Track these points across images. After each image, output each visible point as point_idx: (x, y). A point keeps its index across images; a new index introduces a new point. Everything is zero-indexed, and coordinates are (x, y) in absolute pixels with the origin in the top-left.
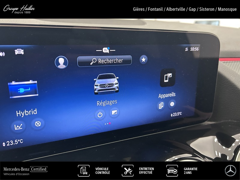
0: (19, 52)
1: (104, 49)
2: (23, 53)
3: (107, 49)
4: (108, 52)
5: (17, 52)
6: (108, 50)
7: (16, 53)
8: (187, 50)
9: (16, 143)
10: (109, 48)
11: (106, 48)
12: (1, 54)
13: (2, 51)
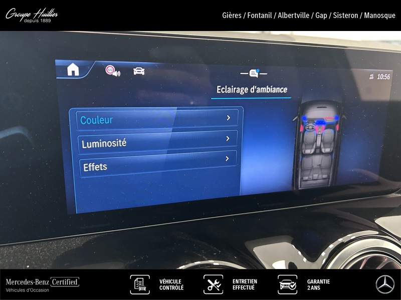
0: (139, 71)
1: (251, 71)
2: (143, 74)
3: (255, 72)
4: (257, 76)
5: (136, 72)
6: (257, 74)
8: (372, 78)
10: (258, 70)
11: (255, 70)
12: (115, 74)
13: (117, 70)
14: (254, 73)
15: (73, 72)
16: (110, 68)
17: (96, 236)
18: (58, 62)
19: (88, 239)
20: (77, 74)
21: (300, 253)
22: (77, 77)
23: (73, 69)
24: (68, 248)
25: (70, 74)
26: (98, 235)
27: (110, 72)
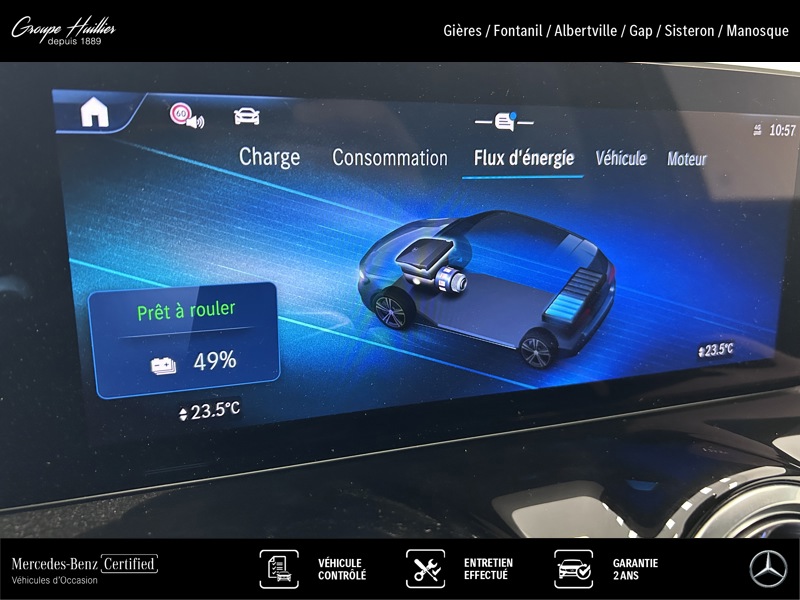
0: (247, 116)
1: (499, 116)
2: (257, 122)
3: (508, 119)
4: (512, 128)
6: (512, 123)
7: (238, 121)
8: (759, 133)
9: (220, 412)
10: (514, 115)
11: (507, 115)
12: (193, 123)
13: (196, 113)
14: (504, 121)
15: (95, 119)
16: (180, 109)
17: (154, 494)
18: (60, 96)
19: (135, 502)
20: (104, 122)
21: (620, 521)
22: (104, 129)
23: (94, 111)
24: (89, 524)
25: (87, 122)
26: (161, 492)
27: (181, 118)
